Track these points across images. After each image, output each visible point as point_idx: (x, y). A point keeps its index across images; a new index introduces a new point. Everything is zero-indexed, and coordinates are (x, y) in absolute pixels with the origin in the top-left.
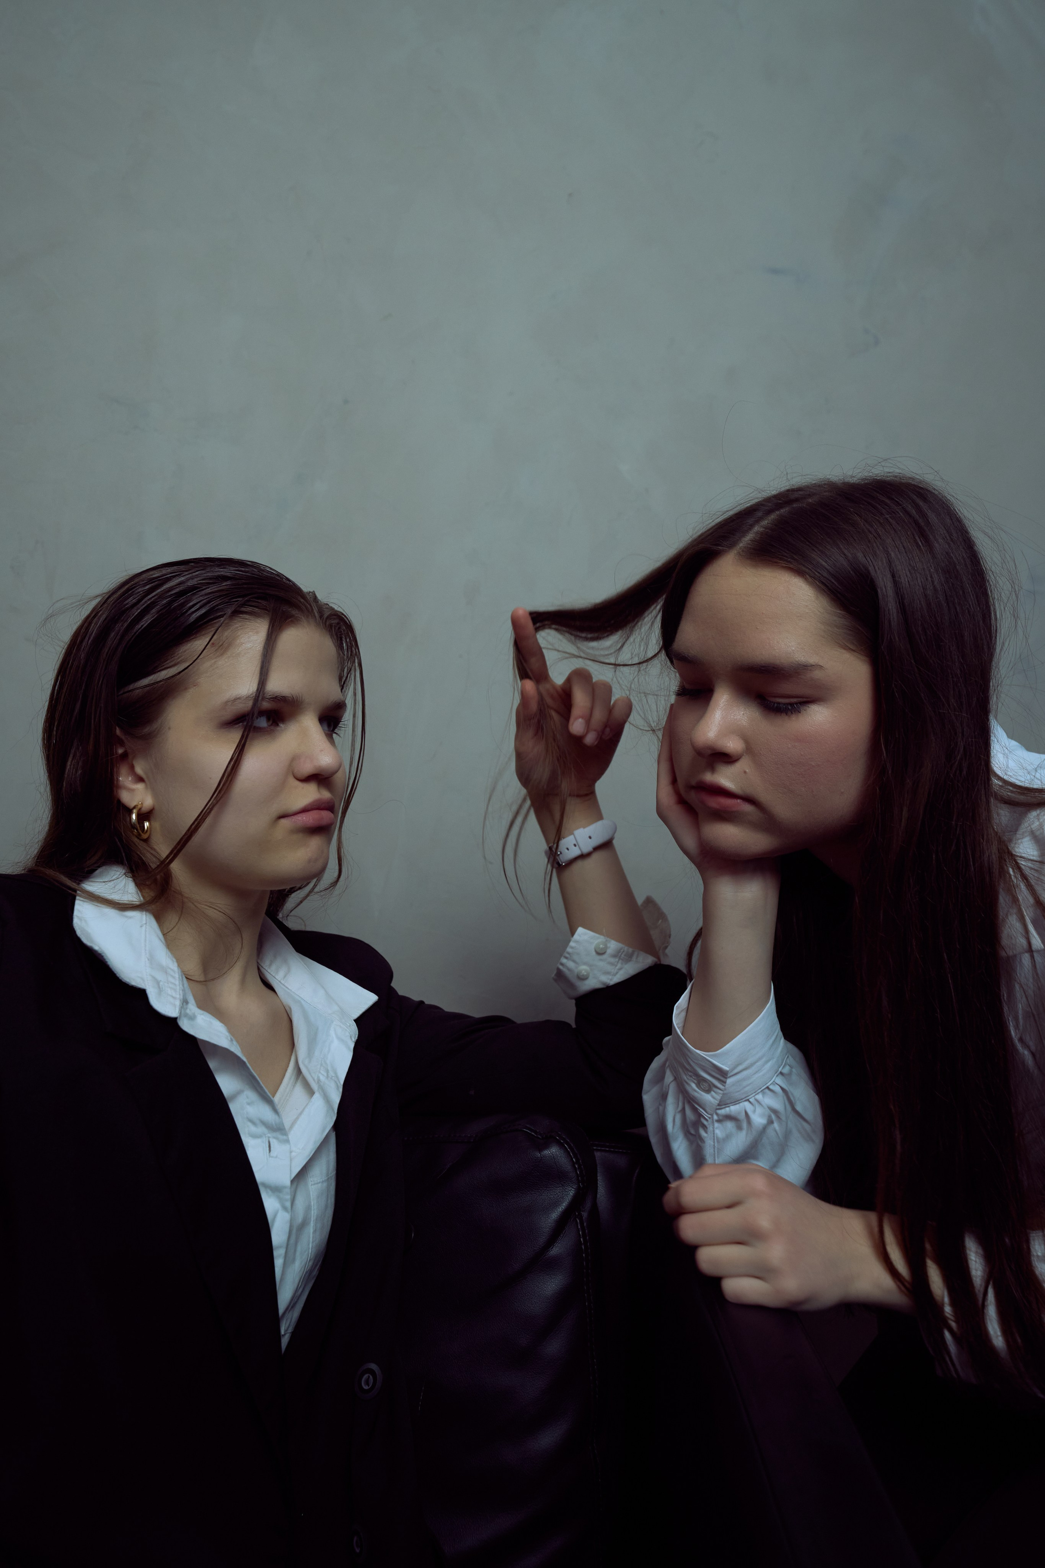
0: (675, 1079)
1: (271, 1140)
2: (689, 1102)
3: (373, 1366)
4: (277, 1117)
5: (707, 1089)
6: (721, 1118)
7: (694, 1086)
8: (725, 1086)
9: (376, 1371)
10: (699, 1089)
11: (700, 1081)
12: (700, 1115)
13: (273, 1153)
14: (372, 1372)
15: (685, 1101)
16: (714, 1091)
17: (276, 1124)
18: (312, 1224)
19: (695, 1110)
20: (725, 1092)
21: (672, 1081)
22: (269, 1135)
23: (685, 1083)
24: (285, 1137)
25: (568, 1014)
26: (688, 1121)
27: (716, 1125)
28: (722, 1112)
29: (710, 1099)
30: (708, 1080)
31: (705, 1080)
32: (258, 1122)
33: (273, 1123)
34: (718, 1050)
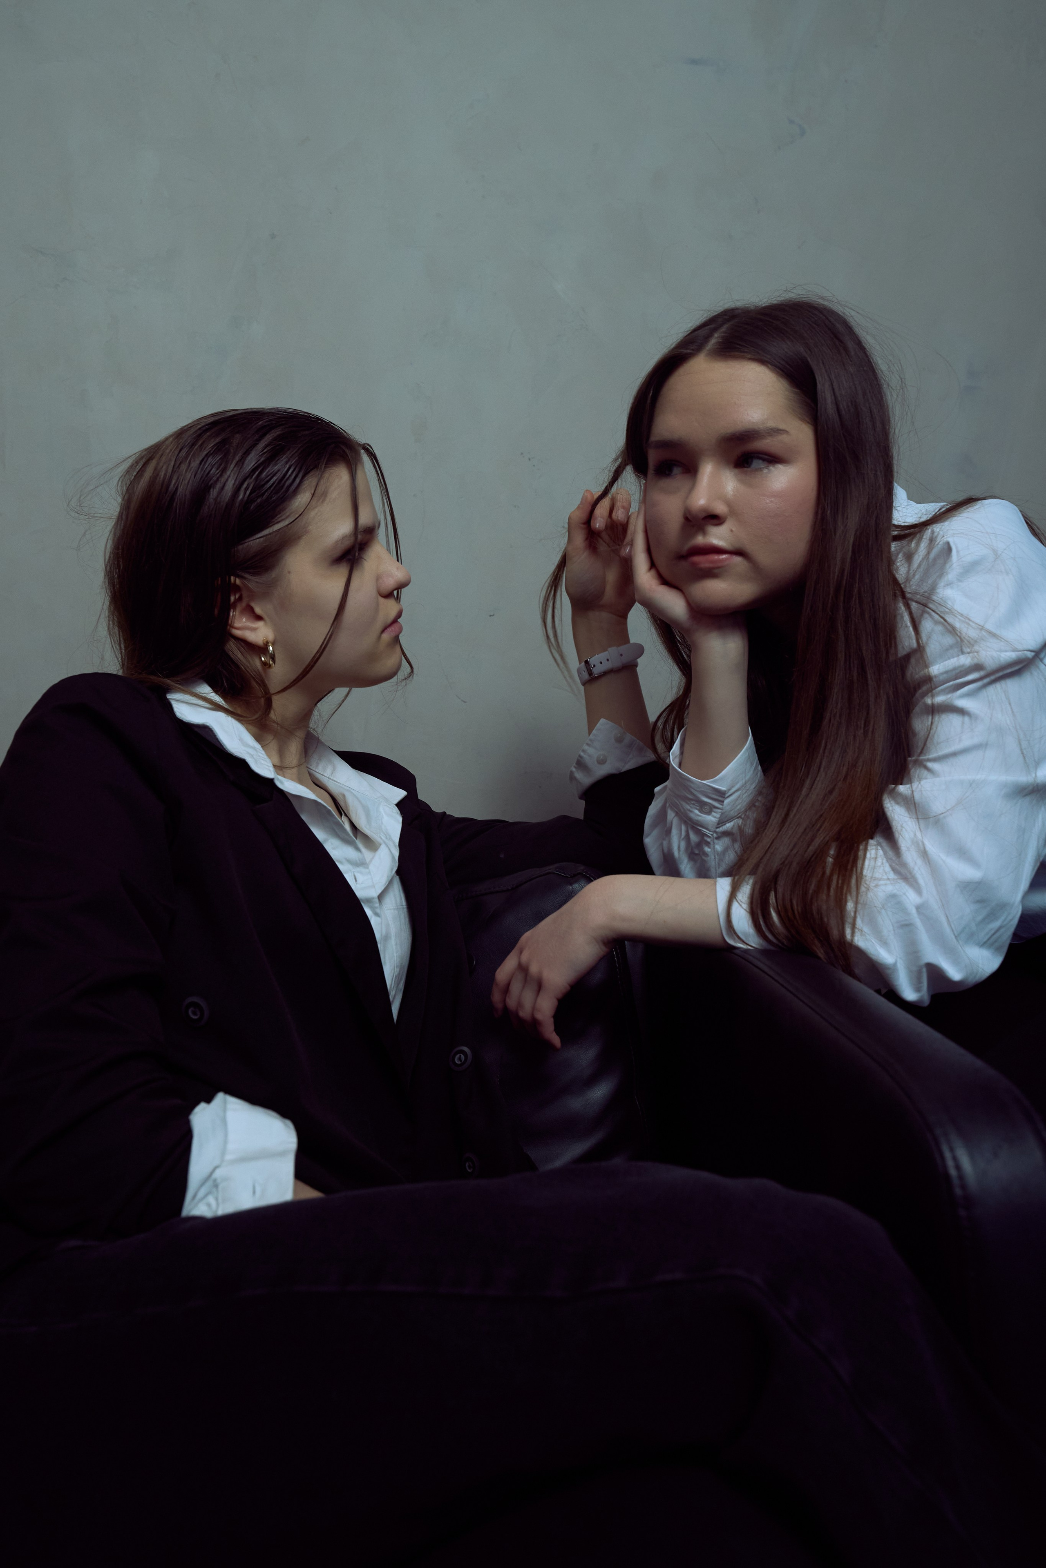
0: (677, 814)
1: (356, 874)
2: (693, 828)
3: (465, 1049)
4: (359, 854)
5: (708, 811)
6: (719, 835)
7: (697, 812)
8: (723, 805)
9: (468, 1053)
10: (702, 813)
11: (702, 805)
12: (704, 835)
13: (358, 882)
14: (463, 1052)
15: (689, 828)
16: (714, 812)
17: (359, 860)
18: (393, 938)
19: (698, 832)
20: (723, 811)
21: (674, 817)
22: (354, 870)
23: (688, 812)
24: (367, 870)
25: (578, 810)
26: (693, 844)
27: (716, 841)
28: (721, 829)
29: (711, 819)
30: (708, 803)
31: (705, 803)
32: (344, 861)
33: (357, 859)
34: (716, 776)
